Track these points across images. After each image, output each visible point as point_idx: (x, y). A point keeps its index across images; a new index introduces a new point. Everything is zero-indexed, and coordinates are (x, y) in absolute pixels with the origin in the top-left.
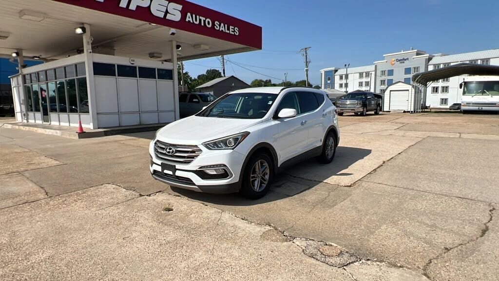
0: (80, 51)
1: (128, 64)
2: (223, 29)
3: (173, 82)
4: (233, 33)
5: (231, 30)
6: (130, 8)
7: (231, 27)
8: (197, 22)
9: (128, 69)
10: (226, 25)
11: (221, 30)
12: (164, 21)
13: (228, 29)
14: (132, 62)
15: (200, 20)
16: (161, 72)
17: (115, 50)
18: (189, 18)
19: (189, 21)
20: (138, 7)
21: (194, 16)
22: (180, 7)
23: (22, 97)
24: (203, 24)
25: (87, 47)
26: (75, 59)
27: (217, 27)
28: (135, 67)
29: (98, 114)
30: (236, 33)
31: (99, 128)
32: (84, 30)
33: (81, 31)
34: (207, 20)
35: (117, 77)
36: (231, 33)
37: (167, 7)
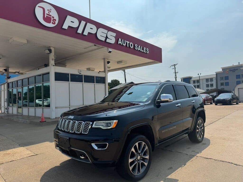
0: (46, 65)
1: (78, 74)
2: (140, 49)
3: (105, 85)
4: (146, 52)
5: (144, 50)
6: (84, 34)
7: (144, 48)
8: (125, 45)
9: (77, 77)
10: (142, 47)
11: (138, 50)
12: (105, 43)
13: (143, 50)
14: (80, 72)
15: (126, 43)
16: (97, 78)
18: (120, 42)
19: (120, 44)
20: (89, 33)
21: (123, 40)
22: (114, 34)
23: (6, 97)
24: (128, 46)
25: (52, 62)
26: (43, 70)
27: (136, 48)
28: (82, 75)
29: (56, 108)
30: (148, 52)
31: (56, 118)
32: (50, 51)
33: (49, 52)
34: (131, 43)
35: (70, 82)
36: (145, 52)
37: (107, 34)
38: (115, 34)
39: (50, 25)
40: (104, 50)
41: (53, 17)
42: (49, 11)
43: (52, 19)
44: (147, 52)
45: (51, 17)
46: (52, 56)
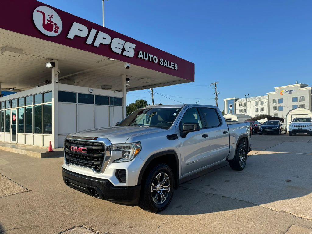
0: (48, 82)
1: (89, 93)
2: (166, 65)
3: (123, 108)
4: (173, 68)
5: (172, 65)
6: (94, 45)
7: (172, 63)
8: (147, 59)
9: (87, 97)
10: (168, 62)
11: (164, 65)
12: (121, 57)
13: (170, 65)
14: (90, 91)
15: (149, 57)
16: (113, 99)
17: (75, 82)
18: (141, 55)
19: (141, 58)
20: (101, 44)
21: (144, 53)
22: (134, 46)
24: (151, 60)
25: (55, 78)
26: (44, 88)
27: (162, 63)
28: (93, 95)
29: (59, 135)
30: (176, 68)
31: (59, 148)
32: (53, 64)
33: (51, 66)
34: (155, 57)
35: (77, 103)
37: (124, 45)
39: (52, 34)
41: (56, 24)
42: (51, 16)
43: (54, 26)
44: (175, 68)
45: (53, 24)
46: (55, 71)
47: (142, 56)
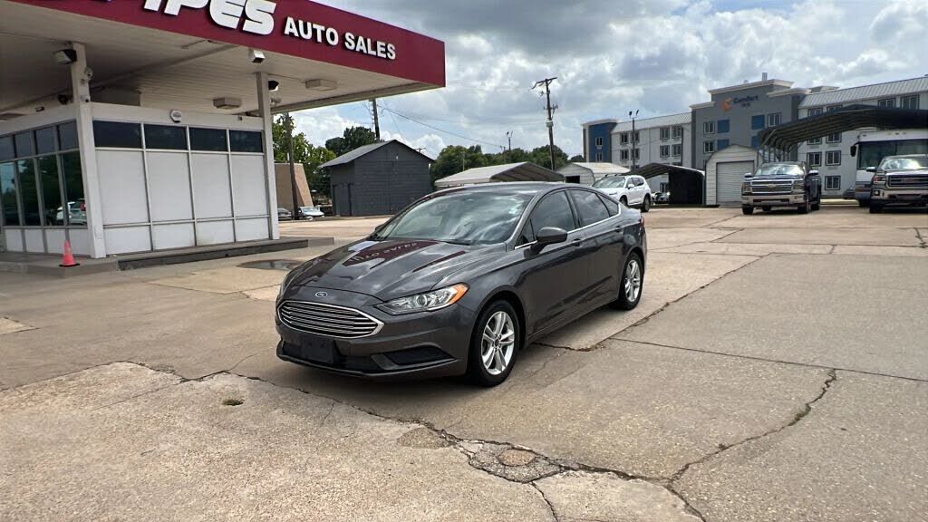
0: (66, 98)
1: (169, 123)
2: (364, 48)
3: (265, 157)
4: (384, 56)
5: (379, 49)
6: (166, 11)
7: (379, 44)
8: (309, 36)
9: (167, 132)
10: (369, 41)
11: (358, 49)
12: (239, 35)
13: (374, 47)
14: (175, 119)
15: (314, 31)
16: (237, 137)
17: (140, 93)
18: (291, 27)
19: (292, 34)
21: (301, 23)
24: (319, 39)
25: (82, 90)
26: (56, 114)
27: (350, 45)
28: (184, 128)
29: (105, 227)
30: (391, 55)
31: (108, 256)
32: (72, 55)
33: (67, 59)
34: (330, 30)
35: (144, 149)
36: (380, 54)
37: (244, 7)
38: (275, 5)
40: (240, 55)
44: (389, 55)
46: (80, 72)
47: (294, 30)
